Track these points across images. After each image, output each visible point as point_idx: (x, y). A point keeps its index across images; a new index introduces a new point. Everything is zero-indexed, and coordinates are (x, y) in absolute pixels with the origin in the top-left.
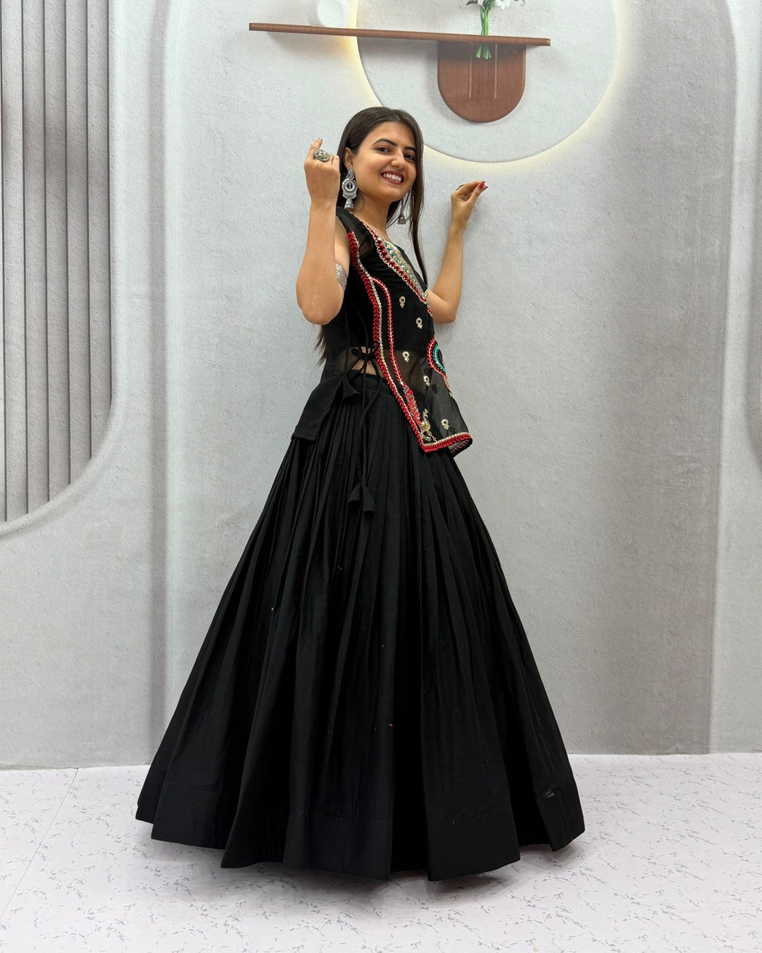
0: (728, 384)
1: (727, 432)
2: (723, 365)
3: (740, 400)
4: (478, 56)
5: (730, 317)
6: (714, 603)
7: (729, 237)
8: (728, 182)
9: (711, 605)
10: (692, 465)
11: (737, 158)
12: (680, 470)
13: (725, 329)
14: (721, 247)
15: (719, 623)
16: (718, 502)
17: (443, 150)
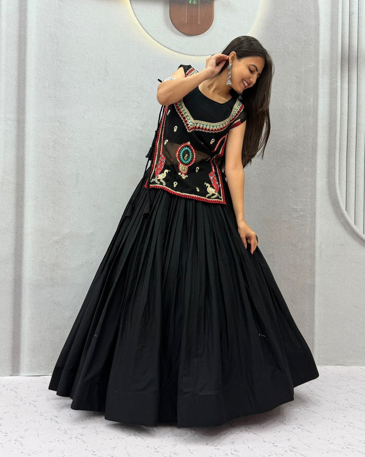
0: (318, 172)
1: (318, 196)
2: (315, 162)
3: (325, 180)
4: (190, 2)
5: (319, 137)
6: (314, 286)
7: (317, 97)
8: (316, 69)
9: (312, 287)
10: (301, 213)
11: (321, 58)
12: (295, 216)
13: (316, 143)
14: (314, 102)
15: (317, 296)
16: (315, 232)
17: (172, 49)
